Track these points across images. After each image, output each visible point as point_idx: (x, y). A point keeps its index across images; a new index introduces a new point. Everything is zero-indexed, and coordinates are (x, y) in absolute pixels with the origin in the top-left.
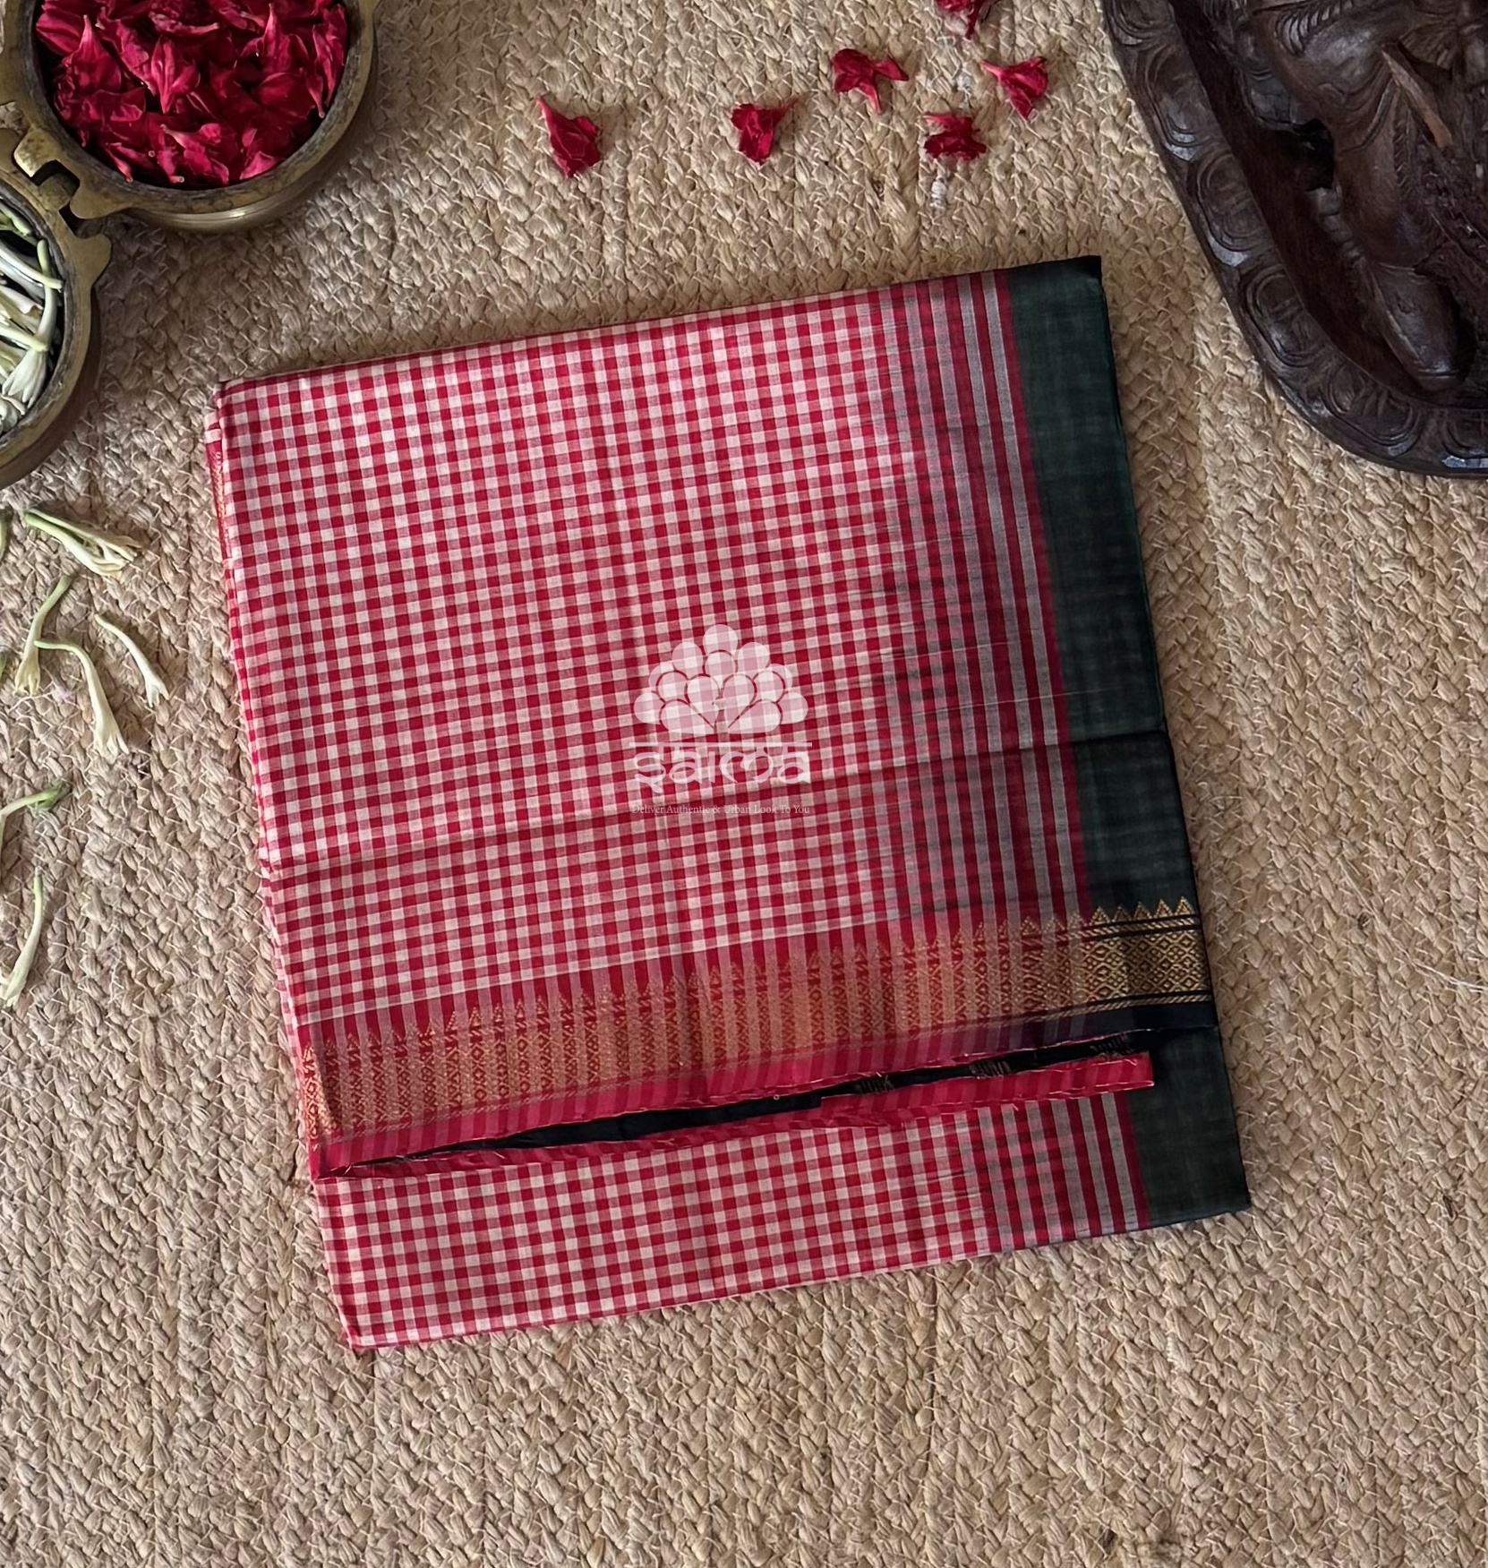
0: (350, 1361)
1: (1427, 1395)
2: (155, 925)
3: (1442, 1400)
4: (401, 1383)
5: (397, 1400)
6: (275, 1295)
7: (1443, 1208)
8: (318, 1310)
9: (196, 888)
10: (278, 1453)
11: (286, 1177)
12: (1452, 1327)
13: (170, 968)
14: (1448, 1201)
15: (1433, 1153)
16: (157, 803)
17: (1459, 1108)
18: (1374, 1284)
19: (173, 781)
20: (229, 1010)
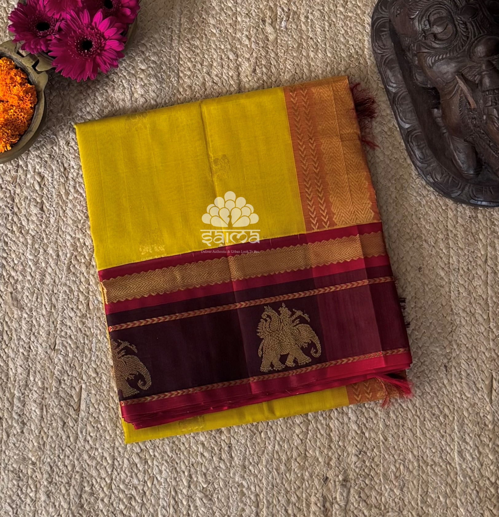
0: (72, 412)
1: (438, 435)
2: (13, 261)
3: (443, 436)
4: (88, 419)
5: (86, 425)
6: (47, 389)
7: (444, 369)
8: (62, 394)
9: (27, 248)
10: (44, 445)
11: (52, 347)
12: (446, 411)
13: (18, 275)
14: (446, 367)
15: (441, 349)
16: (15, 219)
17: (451, 334)
18: (420, 394)
19: (21, 212)
20: (36, 290)
